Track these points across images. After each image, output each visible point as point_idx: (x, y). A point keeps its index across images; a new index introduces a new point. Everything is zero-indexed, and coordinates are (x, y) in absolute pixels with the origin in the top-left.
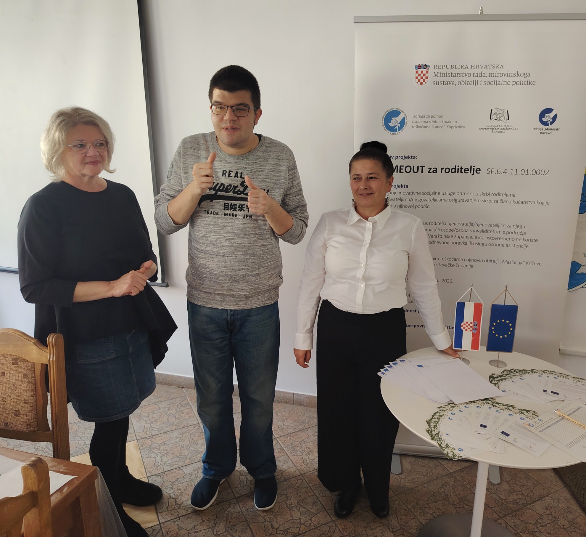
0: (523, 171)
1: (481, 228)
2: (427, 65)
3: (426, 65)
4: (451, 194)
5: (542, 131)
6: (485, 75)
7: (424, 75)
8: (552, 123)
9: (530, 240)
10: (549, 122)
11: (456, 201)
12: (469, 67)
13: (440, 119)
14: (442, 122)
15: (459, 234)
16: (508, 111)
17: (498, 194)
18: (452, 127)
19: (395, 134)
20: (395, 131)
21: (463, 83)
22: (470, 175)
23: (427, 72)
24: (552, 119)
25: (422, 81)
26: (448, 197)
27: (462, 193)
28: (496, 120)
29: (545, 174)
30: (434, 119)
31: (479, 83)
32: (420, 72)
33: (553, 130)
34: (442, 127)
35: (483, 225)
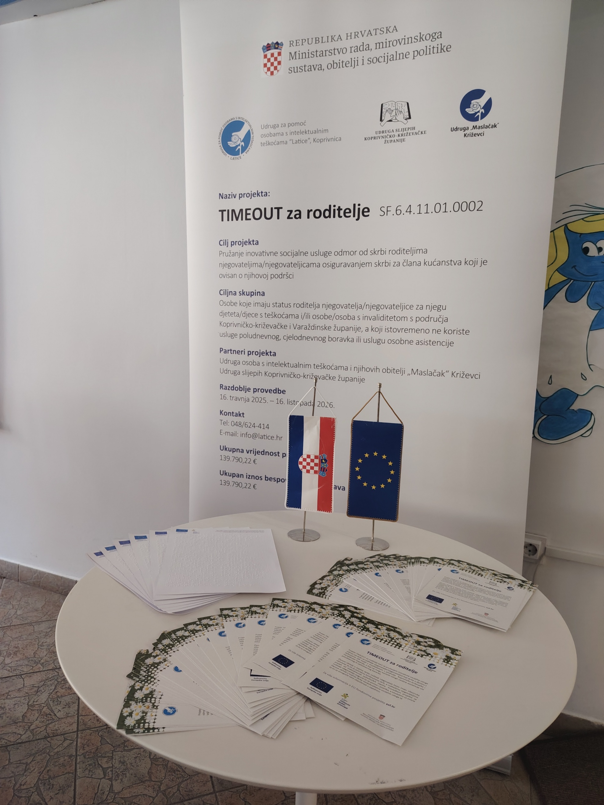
0: (438, 206)
1: (374, 312)
2: (279, 42)
3: (277, 43)
4: (326, 254)
5: (466, 132)
6: (368, 48)
7: (276, 59)
8: (483, 116)
9: (455, 331)
10: (479, 114)
11: (333, 266)
12: (344, 37)
13: (303, 128)
14: (306, 132)
15: (341, 323)
16: (408, 104)
17: (400, 251)
18: (321, 141)
19: (238, 158)
20: (237, 153)
21: (335, 65)
22: (352, 219)
23: (279, 54)
24: (483, 108)
25: (272, 69)
26: (321, 260)
27: (342, 253)
28: (390, 121)
29: (476, 209)
30: (293, 129)
31: (360, 62)
32: (269, 56)
33: (487, 127)
34: (306, 141)
35: (378, 307)
